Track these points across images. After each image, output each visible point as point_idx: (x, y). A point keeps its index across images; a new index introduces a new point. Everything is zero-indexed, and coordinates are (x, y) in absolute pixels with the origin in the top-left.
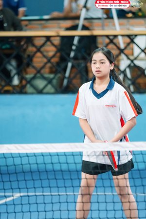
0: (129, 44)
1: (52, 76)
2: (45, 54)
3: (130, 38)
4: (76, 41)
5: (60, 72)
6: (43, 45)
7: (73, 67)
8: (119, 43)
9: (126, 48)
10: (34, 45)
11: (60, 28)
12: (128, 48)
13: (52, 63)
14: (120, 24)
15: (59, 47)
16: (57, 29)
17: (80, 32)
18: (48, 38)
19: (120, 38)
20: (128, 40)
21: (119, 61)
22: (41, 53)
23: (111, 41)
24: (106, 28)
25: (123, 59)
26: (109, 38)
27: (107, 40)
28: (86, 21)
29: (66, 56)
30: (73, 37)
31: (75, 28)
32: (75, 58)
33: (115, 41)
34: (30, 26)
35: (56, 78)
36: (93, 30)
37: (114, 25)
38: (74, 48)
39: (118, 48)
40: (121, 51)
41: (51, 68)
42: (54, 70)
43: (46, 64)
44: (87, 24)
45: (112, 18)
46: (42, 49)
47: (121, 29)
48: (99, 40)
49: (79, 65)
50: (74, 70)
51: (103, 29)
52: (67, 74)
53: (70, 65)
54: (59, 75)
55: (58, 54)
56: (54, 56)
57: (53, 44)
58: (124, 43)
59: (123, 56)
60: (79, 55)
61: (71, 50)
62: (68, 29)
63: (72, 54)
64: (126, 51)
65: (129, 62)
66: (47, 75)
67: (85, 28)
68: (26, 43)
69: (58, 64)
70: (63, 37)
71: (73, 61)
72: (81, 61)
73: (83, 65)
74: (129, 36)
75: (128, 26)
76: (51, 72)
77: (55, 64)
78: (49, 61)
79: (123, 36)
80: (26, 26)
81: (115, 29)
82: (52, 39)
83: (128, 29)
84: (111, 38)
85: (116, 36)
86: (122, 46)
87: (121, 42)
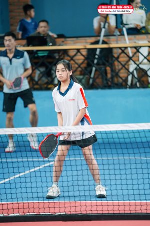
0: (135, 53)
1: (82, 77)
2: (77, 61)
3: (136, 49)
4: (98, 52)
5: (87, 75)
6: (76, 55)
7: (96, 70)
8: (129, 53)
9: (133, 56)
10: (69, 56)
11: (87, 43)
12: (135, 56)
13: (82, 68)
14: (129, 39)
15: (86, 56)
16: (85, 44)
17: (101, 46)
18: (79, 50)
19: (129, 49)
20: (135, 50)
21: (129, 65)
22: (74, 61)
23: (123, 52)
24: (119, 42)
25: (132, 64)
26: (122, 49)
27: (120, 51)
28: (105, 37)
29: (91, 63)
30: (96, 49)
31: (97, 42)
32: (98, 64)
33: (126, 51)
34: (66, 42)
35: (85, 78)
36: (111, 43)
37: (125, 40)
38: (97, 57)
39: (128, 56)
40: (131, 58)
41: (81, 72)
42: (83, 73)
43: (77, 68)
44: (106, 39)
45: (124, 35)
46: (74, 58)
47: (130, 42)
48: (115, 51)
49: (101, 69)
50: (98, 73)
51: (117, 43)
52: (93, 75)
53: (94, 69)
54: (87, 76)
55: (86, 62)
56: (83, 63)
57: (82, 55)
58: (132, 52)
59: (132, 62)
60: (101, 62)
61: (95, 58)
62: (93, 43)
63: (96, 61)
64: (134, 59)
65: (136, 66)
66: (78, 77)
67: (104, 42)
68: (63, 54)
69: (86, 68)
70: (89, 50)
71: (96, 66)
72: (102, 66)
73: (103, 69)
74: (135, 47)
75: (135, 41)
76: (81, 74)
77: (84, 68)
78: (80, 67)
79: (131, 47)
80: (63, 42)
81: (126, 43)
82: (81, 50)
83: (135, 43)
84: (123, 49)
85: (126, 48)
86: (131, 55)
87: (130, 52)
